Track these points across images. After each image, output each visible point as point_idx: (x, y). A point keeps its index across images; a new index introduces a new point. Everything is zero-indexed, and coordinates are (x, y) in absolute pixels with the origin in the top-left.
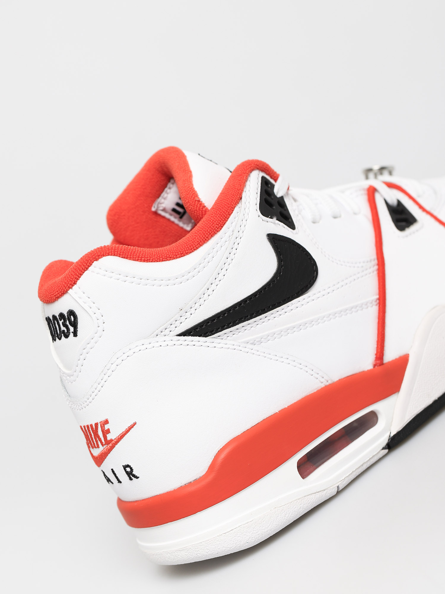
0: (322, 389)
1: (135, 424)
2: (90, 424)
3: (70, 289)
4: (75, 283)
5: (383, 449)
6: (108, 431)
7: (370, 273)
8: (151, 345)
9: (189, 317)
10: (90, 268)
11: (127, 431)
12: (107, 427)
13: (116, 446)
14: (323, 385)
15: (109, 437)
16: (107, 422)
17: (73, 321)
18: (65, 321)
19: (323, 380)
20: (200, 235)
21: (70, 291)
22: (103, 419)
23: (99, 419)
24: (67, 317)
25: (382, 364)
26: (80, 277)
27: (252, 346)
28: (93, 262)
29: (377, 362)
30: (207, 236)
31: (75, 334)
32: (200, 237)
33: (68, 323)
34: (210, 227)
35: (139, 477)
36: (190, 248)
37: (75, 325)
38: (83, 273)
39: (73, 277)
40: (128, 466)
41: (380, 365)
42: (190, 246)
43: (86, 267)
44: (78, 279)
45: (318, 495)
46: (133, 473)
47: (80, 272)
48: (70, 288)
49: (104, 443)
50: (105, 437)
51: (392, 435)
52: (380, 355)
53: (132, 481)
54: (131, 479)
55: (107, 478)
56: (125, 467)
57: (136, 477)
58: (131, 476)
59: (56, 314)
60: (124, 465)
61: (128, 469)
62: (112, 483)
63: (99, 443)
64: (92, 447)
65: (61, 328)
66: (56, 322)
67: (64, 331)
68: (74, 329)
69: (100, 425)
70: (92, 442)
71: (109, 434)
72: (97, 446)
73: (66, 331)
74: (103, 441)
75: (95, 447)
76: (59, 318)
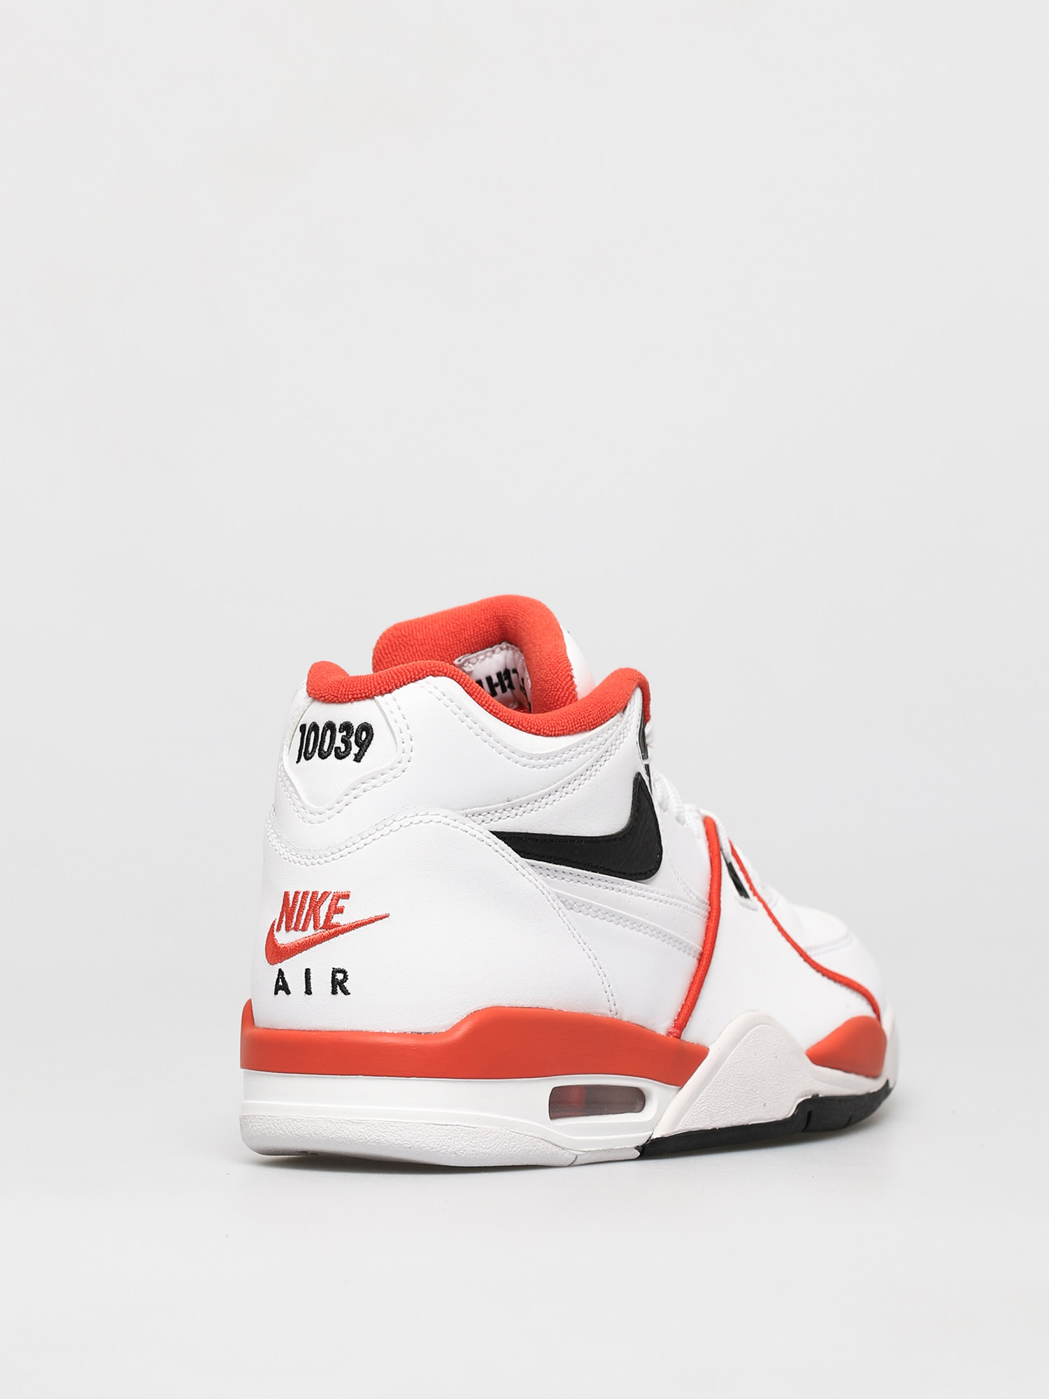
0: (608, 1018)
1: (386, 916)
2: (314, 891)
3: (380, 696)
4: (390, 692)
5: (637, 1148)
6: (341, 911)
7: (698, 914)
8: (456, 824)
9: (512, 816)
10: (420, 681)
11: (371, 921)
12: (341, 903)
13: (341, 936)
14: (610, 1015)
15: (337, 919)
16: (346, 896)
17: (363, 739)
18: (349, 734)
19: (613, 1008)
20: (569, 719)
21: (378, 698)
22: (342, 889)
23: (334, 888)
24: (355, 731)
25: (679, 1037)
26: (401, 686)
27: (561, 905)
28: (428, 676)
29: (676, 1030)
30: (577, 726)
31: (358, 758)
32: (568, 722)
33: (353, 739)
34: (584, 717)
35: (349, 994)
36: (551, 729)
37: (364, 746)
38: (408, 683)
39: (392, 681)
40: (344, 972)
41: (676, 1037)
42: (552, 727)
43: (417, 677)
44: (397, 688)
45: (555, 1149)
46: (345, 984)
47: (405, 680)
48: (381, 694)
49: (321, 926)
50: (328, 917)
51: (654, 1137)
52: (682, 1023)
53: (334, 996)
54: (334, 992)
55: (281, 983)
56: (335, 971)
57: (346, 992)
58: (338, 988)
59: (334, 722)
60: (336, 967)
61: (340, 976)
62: (288, 992)
63: (311, 923)
64: (288, 929)
65: (334, 743)
66: (329, 733)
67: (340, 748)
68: (359, 751)
69: (331, 896)
70: (295, 920)
71: (340, 914)
72: (301, 928)
73: (343, 749)
74: (322, 922)
75: (296, 929)
76: (340, 729)
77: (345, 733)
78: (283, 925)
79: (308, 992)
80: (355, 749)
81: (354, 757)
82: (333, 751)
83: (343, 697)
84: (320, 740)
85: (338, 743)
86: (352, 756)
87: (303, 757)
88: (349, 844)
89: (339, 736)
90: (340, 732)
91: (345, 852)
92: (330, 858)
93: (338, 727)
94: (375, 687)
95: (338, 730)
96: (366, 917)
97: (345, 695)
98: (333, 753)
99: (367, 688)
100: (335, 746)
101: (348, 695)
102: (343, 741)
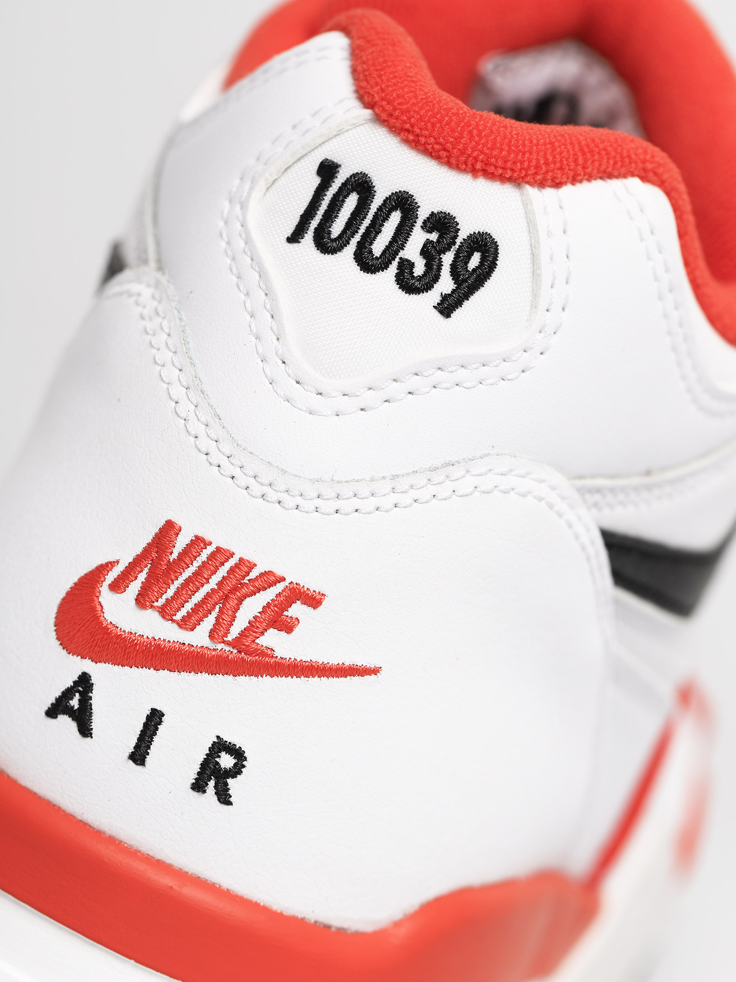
1: (375, 671)
3: (534, 188)
6: (288, 627)
10: (616, 181)
12: (297, 610)
13: (265, 677)
15: (271, 639)
16: (314, 601)
17: (470, 269)
18: (443, 244)
21: (531, 191)
22: (311, 583)
28: (632, 175)
31: (447, 307)
33: (448, 258)
35: (230, 803)
37: (467, 284)
40: (239, 754)
46: (230, 781)
49: (229, 637)
50: (255, 628)
53: (195, 794)
54: (199, 786)
55: (75, 703)
56: (220, 746)
57: (224, 797)
58: (212, 783)
59: (419, 198)
60: (228, 738)
61: (226, 761)
62: (85, 730)
63: (209, 622)
64: (142, 601)
65: (402, 247)
66: (395, 218)
67: (412, 265)
68: (453, 291)
69: (280, 587)
70: (170, 593)
71: (283, 633)
72: (179, 616)
73: (419, 269)
74: (234, 632)
75: (166, 612)
76: (425, 222)
77: (434, 236)
78: (135, 587)
79: (139, 756)
80: (446, 284)
81: (438, 299)
82: (395, 264)
83: (463, 159)
84: (367, 222)
85: (412, 250)
86: (433, 296)
87: (309, 236)
88: (364, 491)
89: (418, 238)
90: (423, 227)
91: (346, 505)
92: (309, 505)
93: (423, 214)
94: (537, 167)
95: (419, 222)
96: (334, 660)
97: (469, 156)
98: (393, 268)
99: (522, 162)
100: (402, 254)
101: (476, 159)
102: (427, 251)
